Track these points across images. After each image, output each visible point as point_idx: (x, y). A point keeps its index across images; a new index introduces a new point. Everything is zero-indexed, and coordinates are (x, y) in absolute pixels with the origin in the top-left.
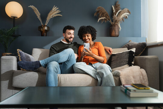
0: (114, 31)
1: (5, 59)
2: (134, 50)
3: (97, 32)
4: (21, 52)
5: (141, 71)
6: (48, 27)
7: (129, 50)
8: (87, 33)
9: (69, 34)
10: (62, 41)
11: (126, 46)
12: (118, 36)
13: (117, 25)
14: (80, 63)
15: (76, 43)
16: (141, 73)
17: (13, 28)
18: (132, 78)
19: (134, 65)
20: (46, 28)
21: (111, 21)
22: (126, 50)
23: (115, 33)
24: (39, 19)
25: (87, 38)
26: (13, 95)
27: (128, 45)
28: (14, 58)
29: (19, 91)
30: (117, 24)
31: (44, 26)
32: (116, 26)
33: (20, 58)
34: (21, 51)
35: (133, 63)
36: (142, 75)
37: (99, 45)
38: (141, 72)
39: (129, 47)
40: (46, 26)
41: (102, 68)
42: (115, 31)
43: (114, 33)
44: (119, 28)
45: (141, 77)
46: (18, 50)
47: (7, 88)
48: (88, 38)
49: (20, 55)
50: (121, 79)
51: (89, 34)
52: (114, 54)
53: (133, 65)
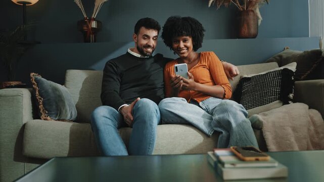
0: (246, 26)
1: (5, 96)
2: (293, 67)
3: (204, 31)
4: (40, 80)
5: (312, 115)
6: (98, 23)
7: (282, 68)
8: (182, 35)
9: (144, 39)
10: (129, 51)
11: (276, 58)
12: (254, 36)
13: (253, 11)
14: (174, 100)
15: (161, 55)
16: (312, 118)
17: (22, 27)
18: (290, 130)
19: (294, 101)
20: (94, 24)
21: (238, 4)
22: (274, 67)
23: (249, 28)
24: (79, 5)
25: (182, 44)
26: (25, 175)
27: (281, 56)
28: (25, 94)
29: (37, 165)
30: (253, 9)
31: (91, 20)
32: (252, 13)
33: (37, 93)
34: (40, 77)
35: (291, 96)
36: (314, 123)
37: (210, 58)
38: (310, 116)
39: (282, 61)
40: (94, 19)
41: (224, 110)
42: (248, 25)
43: (246, 31)
44: (257, 18)
45: (312, 128)
46: (32, 74)
47: (12, 160)
48: (185, 46)
49: (38, 86)
50: (264, 134)
51: (188, 37)
52: (246, 76)
53: (291, 100)
